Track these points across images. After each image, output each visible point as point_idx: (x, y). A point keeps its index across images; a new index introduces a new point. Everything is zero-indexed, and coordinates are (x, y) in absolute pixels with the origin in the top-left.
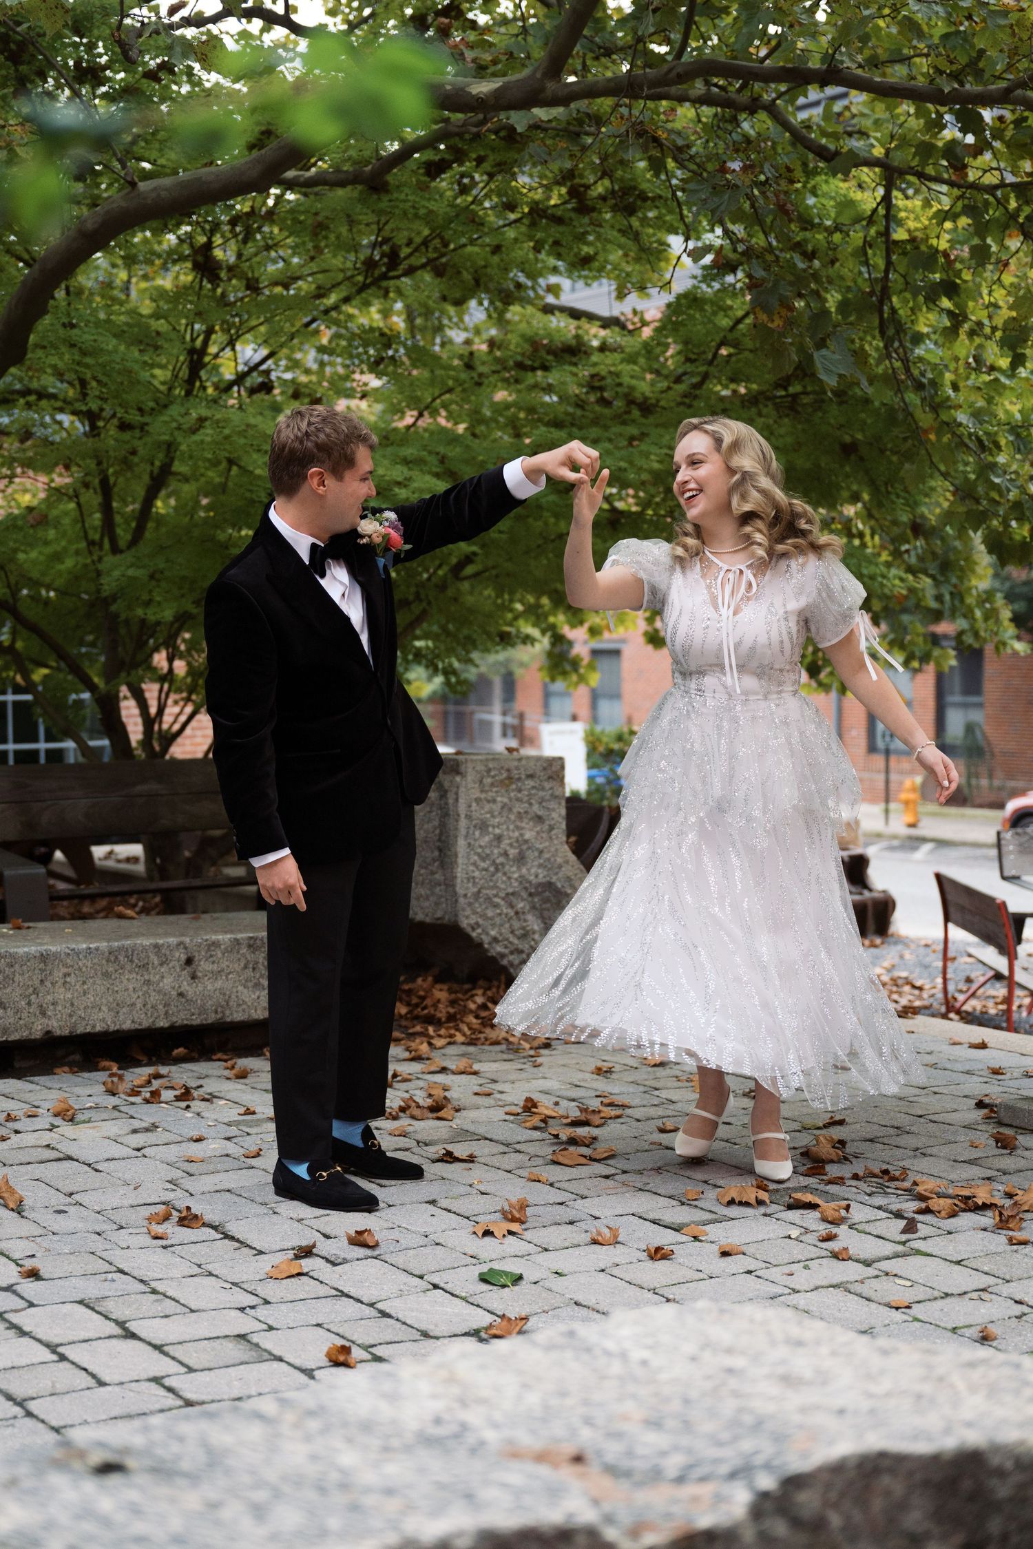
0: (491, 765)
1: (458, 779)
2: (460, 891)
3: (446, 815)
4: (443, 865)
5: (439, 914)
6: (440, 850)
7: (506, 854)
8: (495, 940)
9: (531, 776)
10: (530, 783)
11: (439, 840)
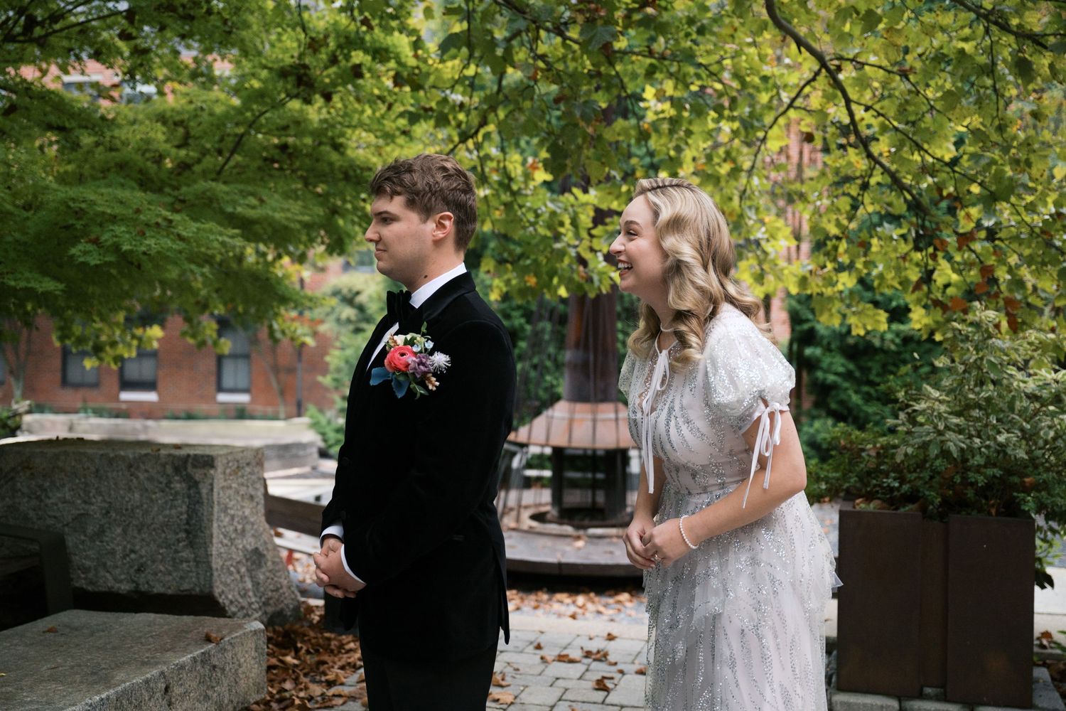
0: (230, 458)
1: (212, 472)
2: (214, 566)
3: (199, 502)
4: (191, 545)
5: (186, 586)
6: (188, 532)
7: (236, 530)
8: (231, 602)
9: (248, 464)
10: (248, 469)
11: (188, 523)
